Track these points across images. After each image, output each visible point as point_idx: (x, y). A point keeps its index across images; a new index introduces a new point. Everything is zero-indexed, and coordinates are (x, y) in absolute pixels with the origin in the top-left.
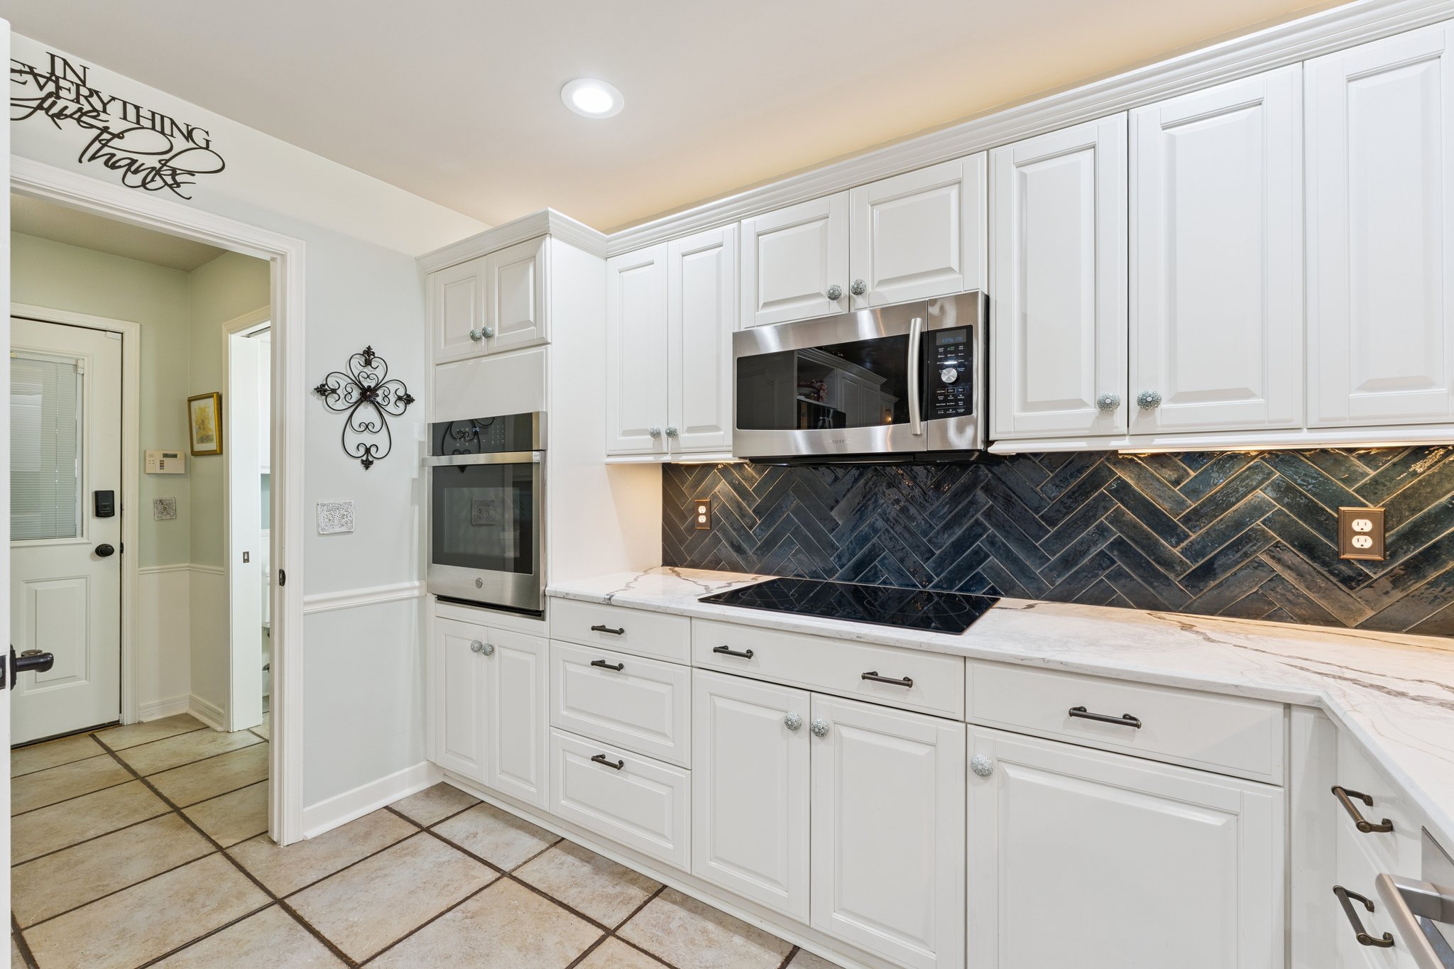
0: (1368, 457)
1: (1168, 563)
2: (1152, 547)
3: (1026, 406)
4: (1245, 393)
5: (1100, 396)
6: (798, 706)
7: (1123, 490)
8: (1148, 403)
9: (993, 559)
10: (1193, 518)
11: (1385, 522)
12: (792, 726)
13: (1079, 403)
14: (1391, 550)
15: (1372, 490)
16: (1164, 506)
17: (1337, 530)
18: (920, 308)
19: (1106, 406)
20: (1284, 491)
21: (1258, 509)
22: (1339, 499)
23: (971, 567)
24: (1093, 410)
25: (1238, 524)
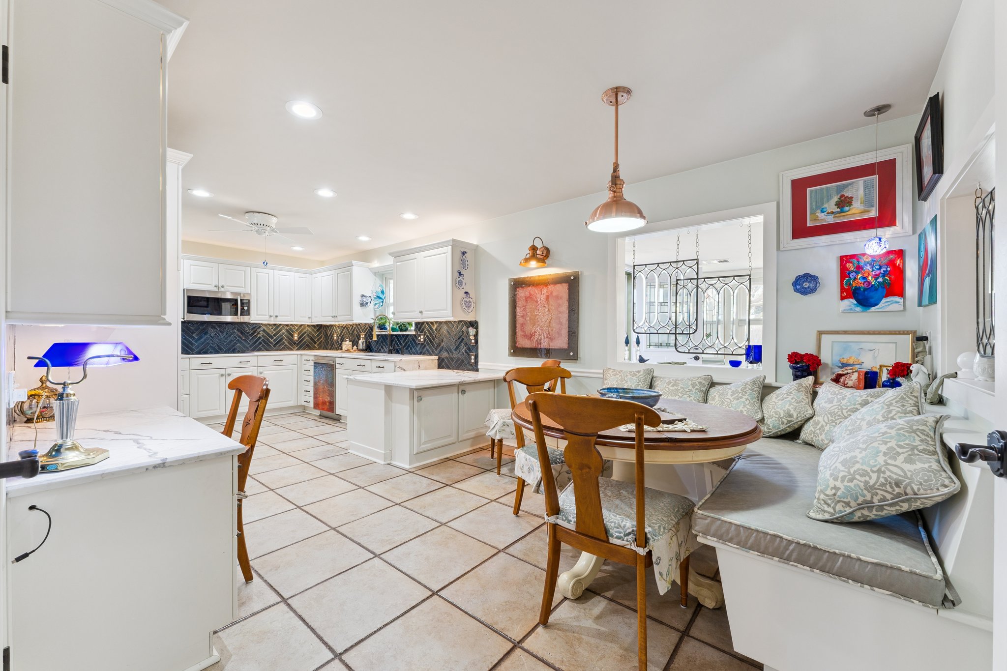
0: (296, 325)
1: (272, 343)
2: (268, 340)
3: (257, 315)
4: (288, 316)
5: (270, 314)
6: (223, 371)
7: (264, 331)
8: (276, 316)
9: (238, 344)
10: (274, 335)
11: (299, 334)
12: (222, 375)
13: (266, 315)
14: (299, 339)
15: (297, 330)
16: (270, 333)
17: (292, 336)
18: (239, 294)
19: (271, 316)
20: (287, 331)
21: (283, 333)
22: (293, 332)
23: (234, 346)
24: (268, 317)
25: (281, 336)
